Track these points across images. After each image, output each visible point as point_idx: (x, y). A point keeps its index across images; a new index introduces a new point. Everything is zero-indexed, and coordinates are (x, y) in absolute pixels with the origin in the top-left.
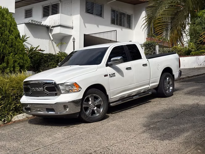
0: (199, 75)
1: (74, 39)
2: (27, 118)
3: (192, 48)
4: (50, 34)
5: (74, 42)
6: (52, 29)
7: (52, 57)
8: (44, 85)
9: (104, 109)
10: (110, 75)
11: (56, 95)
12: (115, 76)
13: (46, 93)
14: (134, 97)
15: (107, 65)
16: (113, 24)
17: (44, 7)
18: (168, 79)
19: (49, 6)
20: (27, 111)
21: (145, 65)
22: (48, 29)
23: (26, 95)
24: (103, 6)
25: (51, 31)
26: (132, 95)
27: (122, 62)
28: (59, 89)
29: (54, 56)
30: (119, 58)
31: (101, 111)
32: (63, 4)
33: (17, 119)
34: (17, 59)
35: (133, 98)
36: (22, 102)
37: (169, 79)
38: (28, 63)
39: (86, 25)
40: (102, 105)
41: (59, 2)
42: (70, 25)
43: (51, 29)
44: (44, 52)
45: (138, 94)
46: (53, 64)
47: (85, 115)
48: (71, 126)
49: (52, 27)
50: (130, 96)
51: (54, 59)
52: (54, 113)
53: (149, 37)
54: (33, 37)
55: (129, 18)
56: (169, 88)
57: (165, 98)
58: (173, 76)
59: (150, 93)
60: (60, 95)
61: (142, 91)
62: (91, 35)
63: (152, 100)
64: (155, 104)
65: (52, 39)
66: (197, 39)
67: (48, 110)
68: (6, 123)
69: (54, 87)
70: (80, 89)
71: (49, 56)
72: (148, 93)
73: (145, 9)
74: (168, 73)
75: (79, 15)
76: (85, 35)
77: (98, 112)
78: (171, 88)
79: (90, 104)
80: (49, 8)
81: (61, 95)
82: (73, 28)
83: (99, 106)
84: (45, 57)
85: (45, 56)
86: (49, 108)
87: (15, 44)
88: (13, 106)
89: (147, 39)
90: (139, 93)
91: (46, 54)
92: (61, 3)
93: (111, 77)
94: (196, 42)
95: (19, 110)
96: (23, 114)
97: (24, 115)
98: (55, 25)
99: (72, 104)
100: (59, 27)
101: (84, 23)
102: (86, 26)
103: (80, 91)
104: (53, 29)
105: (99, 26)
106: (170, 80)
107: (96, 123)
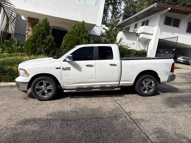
4: (137, 38)
10: (63, 68)
12: (70, 70)
16: (188, 32)
17: (143, 22)
21: (113, 65)
31: (50, 94)
39: (162, 32)
41: (150, 19)
42: (152, 33)
47: (36, 94)
54: (126, 39)
65: (137, 41)
75: (158, 26)
76: (159, 39)
77: (47, 94)
79: (42, 87)
82: (153, 35)
100: (142, 34)
103: (28, 76)
104: (140, 35)
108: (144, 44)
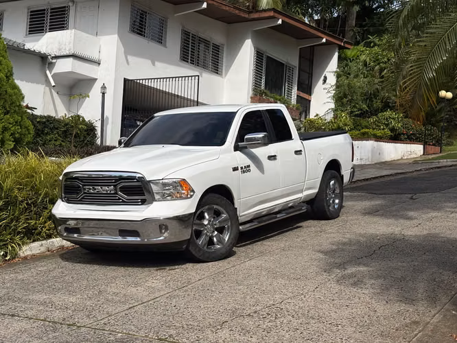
0: (367, 180)
1: (104, 87)
2: (49, 251)
3: (346, 125)
4: (48, 72)
5: (103, 94)
6: (54, 61)
7: (52, 123)
8: (116, 181)
9: (232, 236)
10: (242, 168)
11: (143, 202)
12: (249, 171)
13: (119, 199)
14: (278, 216)
15: (236, 148)
16: (184, 60)
17: (31, 12)
18: (332, 182)
19: (44, 10)
20: (71, 235)
21: (298, 152)
22: (44, 61)
23: (69, 201)
24: (166, 22)
25: (51, 65)
26: (274, 211)
27: (266, 144)
28: (150, 192)
29: (59, 121)
30: (261, 135)
31: (226, 239)
32: (78, 8)
33: (29, 253)
34: (10, 123)
35: (276, 217)
36: (58, 216)
37: (334, 185)
38: (30, 133)
39: (129, 58)
40: (227, 229)
41: (70, 4)
42: (95, 56)
43: (52, 63)
44: (36, 112)
45: (285, 209)
46: (55, 141)
47: (197, 245)
48: (168, 268)
49: (53, 58)
50: (270, 214)
51: (57, 129)
52: (139, 239)
53: (256, 95)
55: (217, 50)
56: (334, 201)
57: (326, 221)
58: (342, 177)
59: (304, 209)
60: (152, 203)
61: (291, 205)
62: (138, 81)
63: (304, 224)
64: (316, 232)
65: (53, 84)
66: (354, 106)
67: (123, 233)
68: (9, 260)
69: (139, 187)
70: (192, 194)
71: (48, 121)
72: (301, 210)
73: (250, 35)
74: (333, 171)
75: (115, 37)
76: (125, 80)
77: (220, 241)
78: (337, 201)
79: (206, 226)
80: (44, 14)
81: (155, 203)
82: (99, 64)
83: (221, 230)
84: (38, 122)
85: (38, 120)
86: (127, 229)
87: (6, 91)
88: (22, 226)
89: (251, 98)
90: (285, 207)
91: (41, 117)
92: (74, 7)
93: (244, 172)
94: (352, 112)
95: (32, 234)
96: (40, 243)
97: (42, 245)
98: (62, 54)
99: (175, 223)
100: (71, 59)
101: (127, 53)
102: (129, 60)
103: (191, 196)
104: (55, 63)
105: (156, 63)
106: (337, 186)
107: (216, 262)
108: (64, 95)
